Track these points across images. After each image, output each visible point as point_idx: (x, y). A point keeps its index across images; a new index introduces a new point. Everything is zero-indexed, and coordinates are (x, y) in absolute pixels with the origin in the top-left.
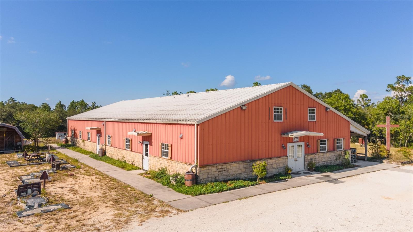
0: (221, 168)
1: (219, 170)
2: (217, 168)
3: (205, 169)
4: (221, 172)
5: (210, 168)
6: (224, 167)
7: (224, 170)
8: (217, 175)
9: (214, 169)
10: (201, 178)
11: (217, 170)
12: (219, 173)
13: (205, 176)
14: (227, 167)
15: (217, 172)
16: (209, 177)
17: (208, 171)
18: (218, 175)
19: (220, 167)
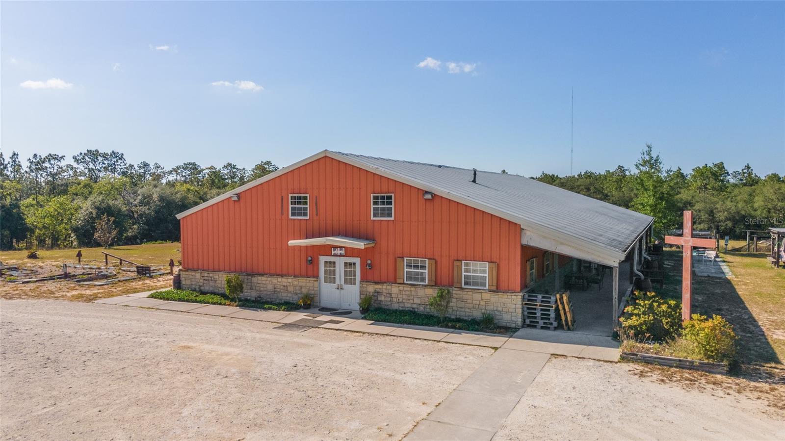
0: (207, 277)
1: (204, 278)
2: (202, 275)
3: (187, 273)
4: (207, 282)
5: (194, 274)
6: (211, 275)
7: (211, 280)
8: (201, 284)
9: (198, 275)
10: (184, 283)
11: (202, 278)
12: (205, 282)
13: (188, 282)
14: (215, 277)
15: (202, 281)
16: (192, 284)
17: (191, 277)
18: (204, 284)
19: (206, 275)
